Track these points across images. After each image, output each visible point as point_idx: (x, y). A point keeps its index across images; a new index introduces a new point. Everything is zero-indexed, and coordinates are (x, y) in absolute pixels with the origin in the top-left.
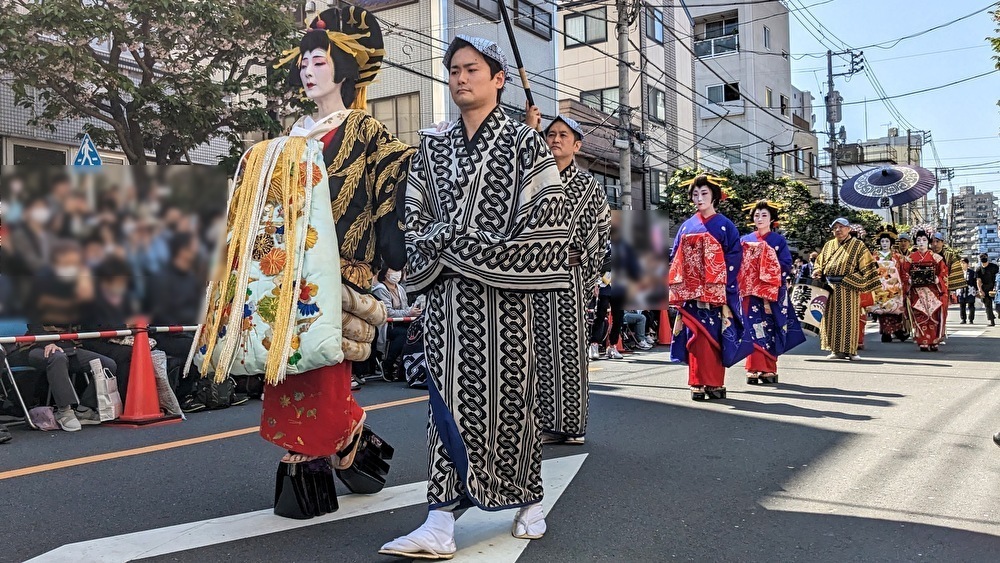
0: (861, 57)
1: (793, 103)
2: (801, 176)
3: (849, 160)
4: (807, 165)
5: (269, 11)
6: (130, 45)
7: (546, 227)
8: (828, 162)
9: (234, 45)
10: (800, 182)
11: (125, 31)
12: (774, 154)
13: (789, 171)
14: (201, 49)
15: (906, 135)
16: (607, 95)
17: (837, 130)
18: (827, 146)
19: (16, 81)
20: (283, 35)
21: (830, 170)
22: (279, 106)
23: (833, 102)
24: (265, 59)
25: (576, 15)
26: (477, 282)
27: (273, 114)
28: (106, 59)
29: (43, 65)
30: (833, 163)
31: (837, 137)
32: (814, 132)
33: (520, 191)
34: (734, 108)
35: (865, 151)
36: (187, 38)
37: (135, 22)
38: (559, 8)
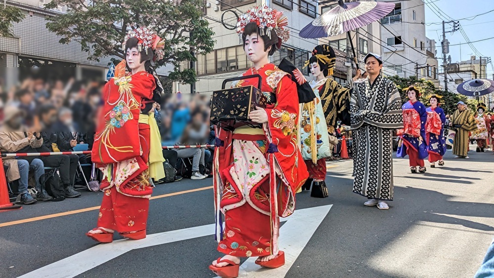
0: (458, 24)
1: (427, 45)
2: (430, 78)
3: (452, 71)
4: (433, 73)
5: (191, 8)
6: (131, 24)
7: (396, 110)
8: (443, 72)
9: (176, 23)
10: (430, 81)
11: (129, 18)
12: (417, 68)
13: (425, 76)
14: (161, 25)
15: (479, 59)
16: (341, 42)
17: (447, 57)
18: (442, 64)
19: (82, 40)
20: (197, 18)
21: (444, 75)
22: (195, 50)
23: (445, 44)
24: (189, 29)
25: (327, 6)
26: (375, 127)
27: (192, 53)
28: (120, 30)
29: (94, 33)
30: (445, 72)
31: (447, 60)
32: (436, 58)
33: (387, 100)
34: (399, 47)
35: (460, 67)
36: (155, 20)
37: (133, 14)
38: (319, 4)
